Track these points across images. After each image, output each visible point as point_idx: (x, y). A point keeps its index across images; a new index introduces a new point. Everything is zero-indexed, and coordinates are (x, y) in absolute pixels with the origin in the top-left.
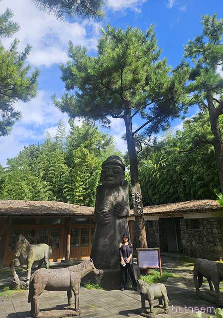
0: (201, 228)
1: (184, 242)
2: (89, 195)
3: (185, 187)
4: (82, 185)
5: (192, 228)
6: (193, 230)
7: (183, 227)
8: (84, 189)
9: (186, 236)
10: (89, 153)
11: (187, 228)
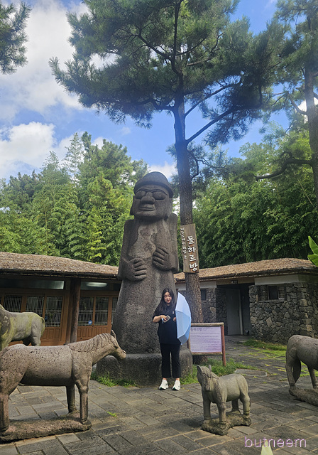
0: (281, 299)
1: (253, 319)
2: (109, 250)
3: (254, 242)
4: (101, 235)
5: (267, 299)
6: (269, 301)
7: (254, 298)
8: (103, 241)
9: (258, 311)
10: (112, 187)
11: (260, 299)
